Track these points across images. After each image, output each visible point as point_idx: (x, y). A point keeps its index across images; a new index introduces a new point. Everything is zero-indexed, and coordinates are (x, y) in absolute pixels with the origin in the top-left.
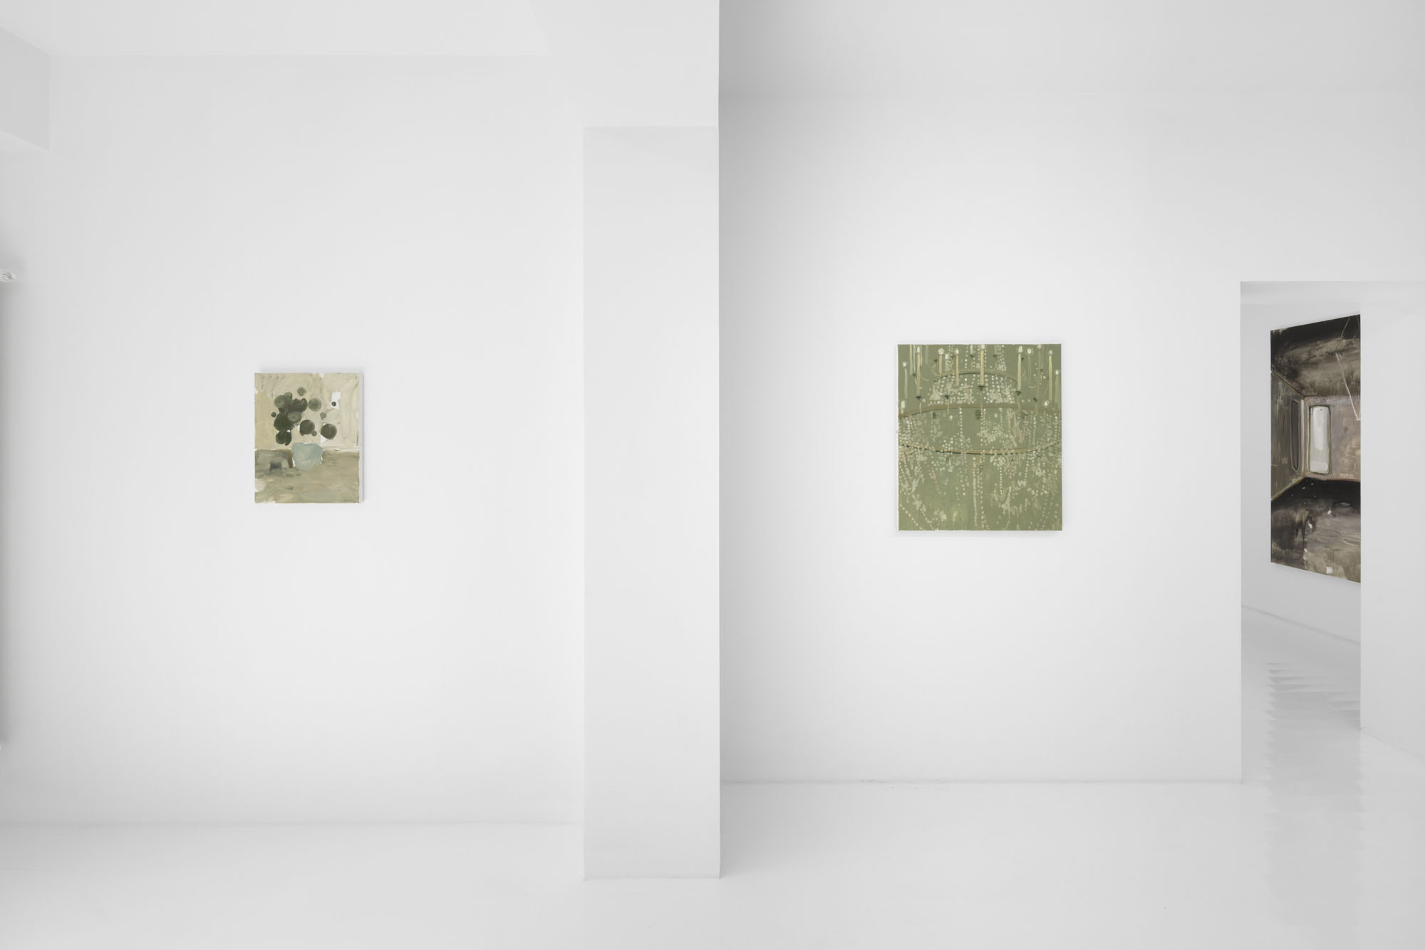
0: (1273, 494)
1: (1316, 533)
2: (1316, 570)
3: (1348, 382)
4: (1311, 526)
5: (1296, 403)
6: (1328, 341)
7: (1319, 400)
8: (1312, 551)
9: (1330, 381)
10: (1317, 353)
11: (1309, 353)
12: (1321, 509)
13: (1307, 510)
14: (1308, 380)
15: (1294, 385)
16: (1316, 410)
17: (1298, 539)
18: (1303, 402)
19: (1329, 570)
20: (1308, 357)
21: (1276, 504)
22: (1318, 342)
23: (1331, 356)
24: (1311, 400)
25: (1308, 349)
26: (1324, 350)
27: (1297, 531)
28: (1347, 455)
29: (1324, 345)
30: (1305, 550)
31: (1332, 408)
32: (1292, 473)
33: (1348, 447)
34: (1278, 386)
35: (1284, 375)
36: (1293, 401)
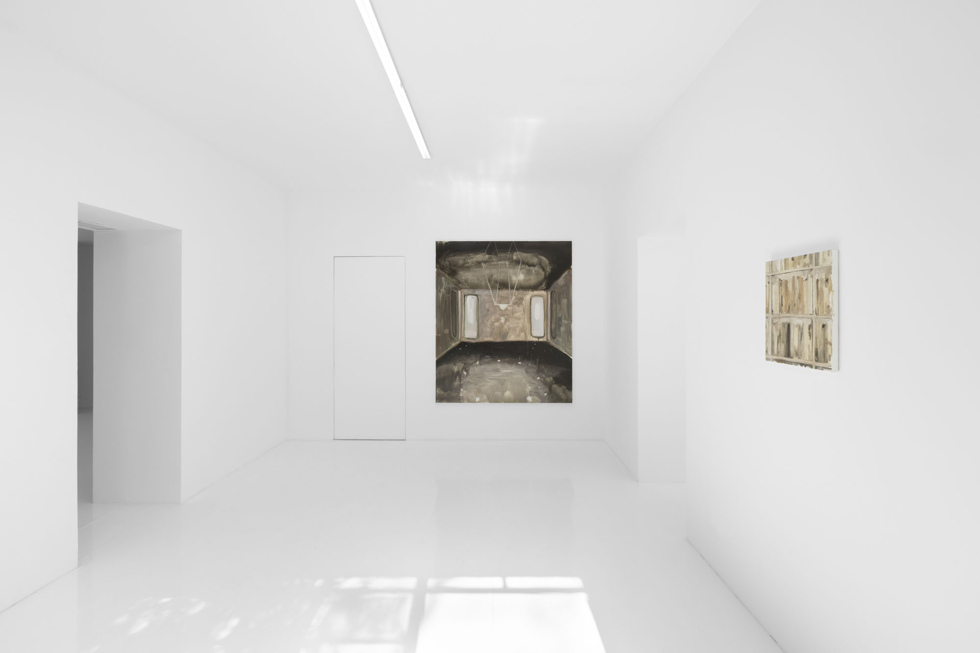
0: (437, 356)
1: (469, 377)
2: (469, 401)
3: (490, 281)
4: (465, 373)
5: (455, 293)
6: (478, 254)
7: (470, 291)
8: (465, 390)
9: (478, 280)
10: (469, 261)
11: (464, 260)
12: (472, 361)
13: (463, 363)
14: (463, 278)
15: (454, 280)
16: (469, 298)
17: (456, 383)
18: (459, 292)
19: (477, 399)
20: (463, 262)
21: (439, 363)
22: (470, 254)
23: (479, 264)
24: (466, 291)
25: (463, 257)
26: (474, 260)
27: (456, 378)
28: (489, 326)
29: (475, 256)
30: (462, 390)
31: (479, 297)
32: (452, 339)
33: (490, 321)
34: (441, 280)
35: (446, 273)
36: (453, 291)
